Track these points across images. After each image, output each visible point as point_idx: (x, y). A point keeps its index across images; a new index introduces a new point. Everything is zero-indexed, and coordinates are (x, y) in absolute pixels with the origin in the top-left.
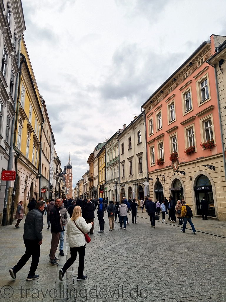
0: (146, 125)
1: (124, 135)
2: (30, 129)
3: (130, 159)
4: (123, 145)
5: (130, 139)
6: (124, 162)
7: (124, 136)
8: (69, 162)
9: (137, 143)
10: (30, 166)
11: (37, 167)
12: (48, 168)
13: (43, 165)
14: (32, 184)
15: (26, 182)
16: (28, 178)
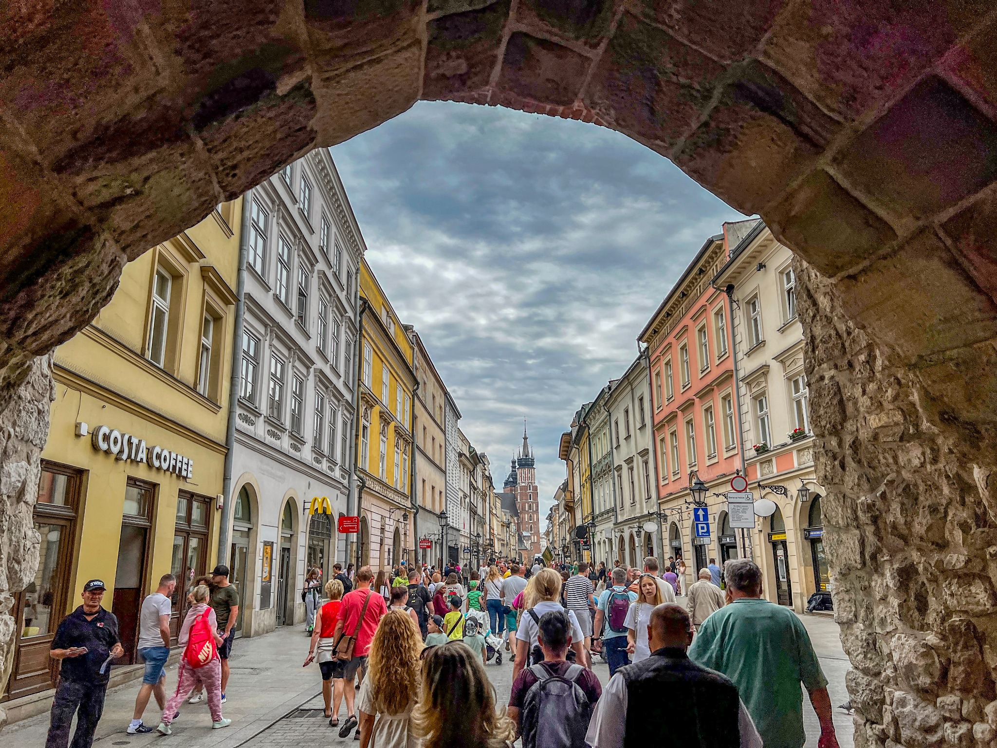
0: (651, 384)
1: (616, 400)
2: (386, 418)
3: (630, 461)
4: (617, 423)
5: (627, 412)
6: (619, 468)
7: (616, 404)
8: (525, 446)
9: (639, 425)
10: (391, 495)
11: (407, 491)
12: (440, 485)
13: (424, 481)
14: (397, 532)
15: (383, 530)
16: (387, 520)
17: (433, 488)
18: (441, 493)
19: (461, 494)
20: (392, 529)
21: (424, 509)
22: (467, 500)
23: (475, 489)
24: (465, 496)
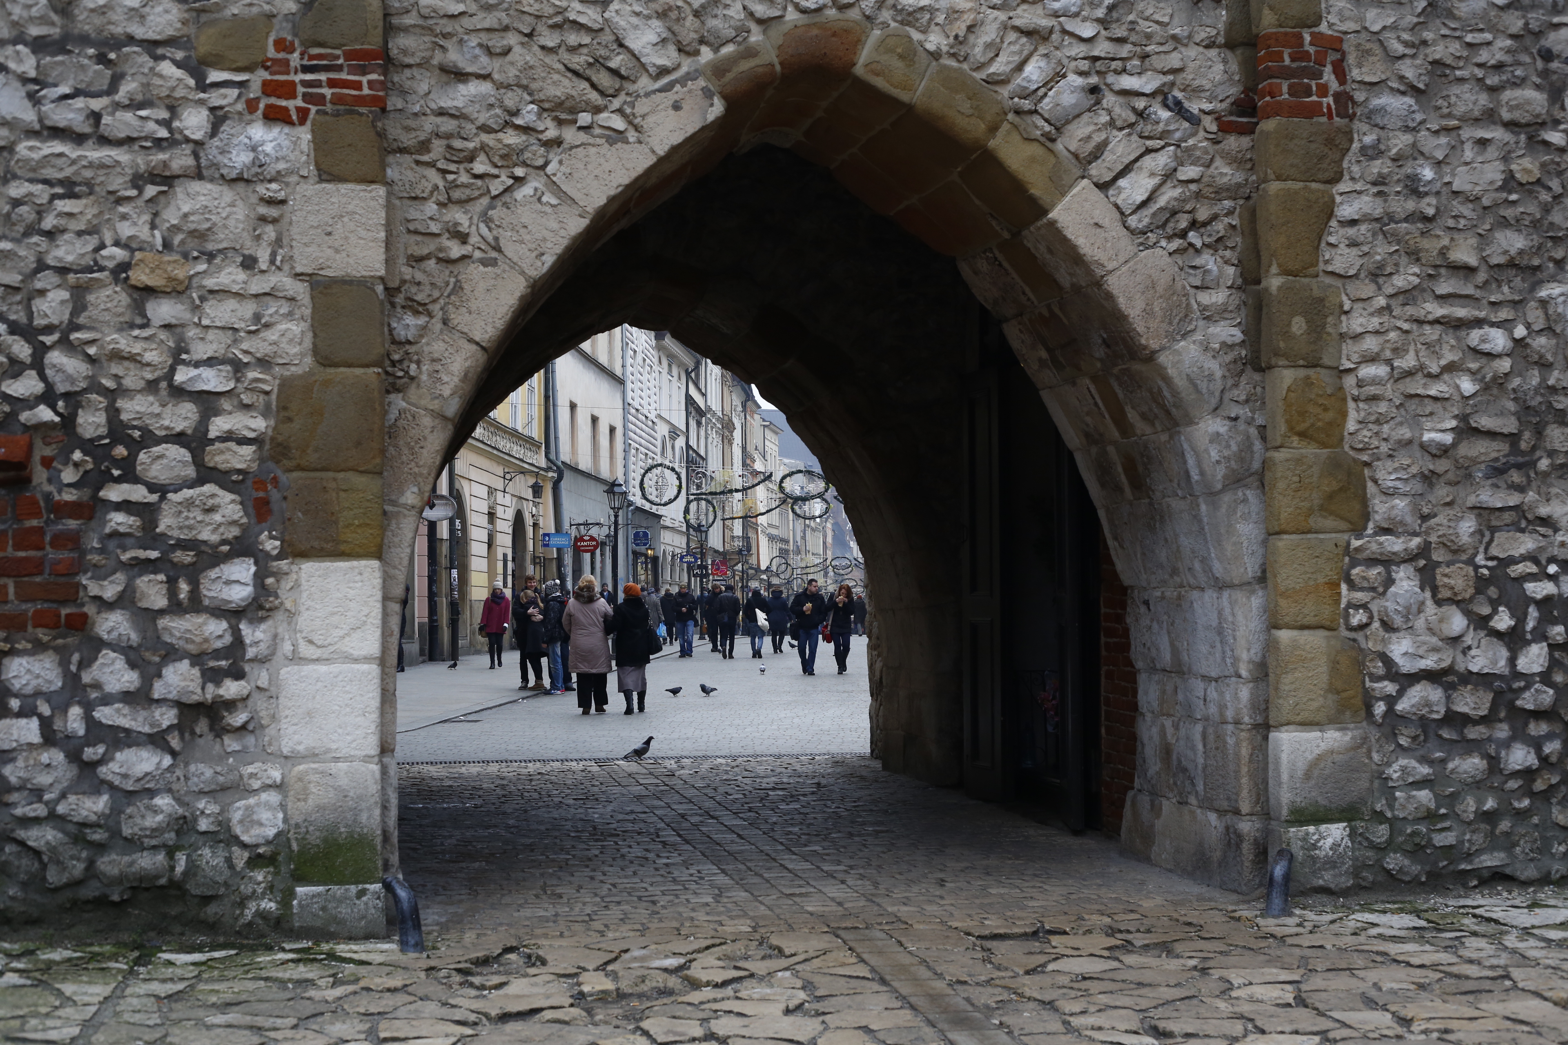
10: (504, 444)
11: (536, 432)
12: (611, 415)
13: (573, 406)
14: (519, 518)
15: (491, 516)
16: (500, 495)
17: (594, 420)
18: (612, 430)
19: (663, 430)
20: (510, 514)
21: (575, 470)
22: (680, 442)
23: (700, 413)
24: (674, 433)
